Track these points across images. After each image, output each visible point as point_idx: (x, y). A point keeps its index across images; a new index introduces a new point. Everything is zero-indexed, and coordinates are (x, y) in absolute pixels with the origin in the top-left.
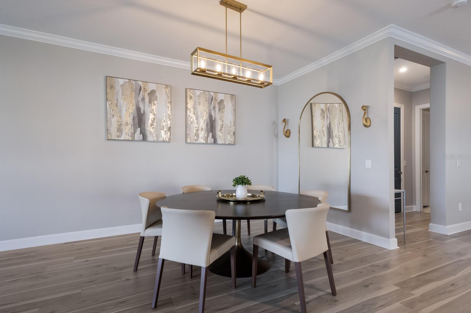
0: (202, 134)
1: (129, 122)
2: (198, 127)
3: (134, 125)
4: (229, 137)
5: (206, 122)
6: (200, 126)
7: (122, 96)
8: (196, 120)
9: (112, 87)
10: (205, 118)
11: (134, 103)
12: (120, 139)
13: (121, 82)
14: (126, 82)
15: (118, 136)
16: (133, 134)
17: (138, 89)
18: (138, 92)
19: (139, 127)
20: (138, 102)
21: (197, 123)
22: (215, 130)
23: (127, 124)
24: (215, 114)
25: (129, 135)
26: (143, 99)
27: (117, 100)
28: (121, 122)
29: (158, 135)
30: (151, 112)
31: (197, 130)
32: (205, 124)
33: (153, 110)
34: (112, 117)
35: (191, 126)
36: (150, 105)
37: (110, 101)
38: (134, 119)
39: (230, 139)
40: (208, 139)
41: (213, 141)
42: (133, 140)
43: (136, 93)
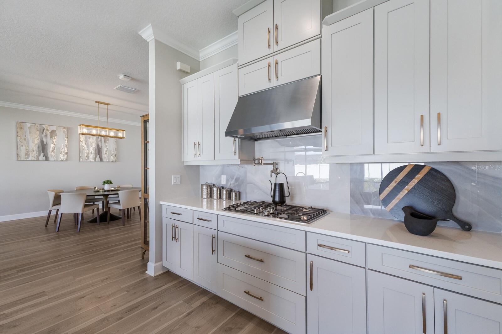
0: (91, 156)
1: (35, 150)
2: (88, 152)
3: (39, 151)
4: (112, 157)
5: (94, 149)
6: (90, 151)
7: (29, 134)
8: (87, 148)
9: (21, 128)
10: (93, 146)
11: (39, 138)
12: (27, 160)
13: (29, 125)
14: (32, 125)
15: (26, 158)
16: (38, 157)
17: (42, 129)
18: (42, 131)
19: (42, 152)
20: (42, 137)
21: (88, 150)
22: (101, 154)
23: (33, 151)
24: (101, 144)
25: (34, 158)
26: (46, 136)
27: (26, 136)
28: (29, 149)
29: (57, 158)
30: (52, 143)
31: (88, 154)
32: (94, 150)
33: (54, 142)
34: (21, 146)
35: (83, 151)
36: (52, 139)
37: (19, 137)
38: (38, 148)
39: (112, 158)
40: (97, 158)
41: (100, 160)
42: (38, 160)
43: (40, 132)
